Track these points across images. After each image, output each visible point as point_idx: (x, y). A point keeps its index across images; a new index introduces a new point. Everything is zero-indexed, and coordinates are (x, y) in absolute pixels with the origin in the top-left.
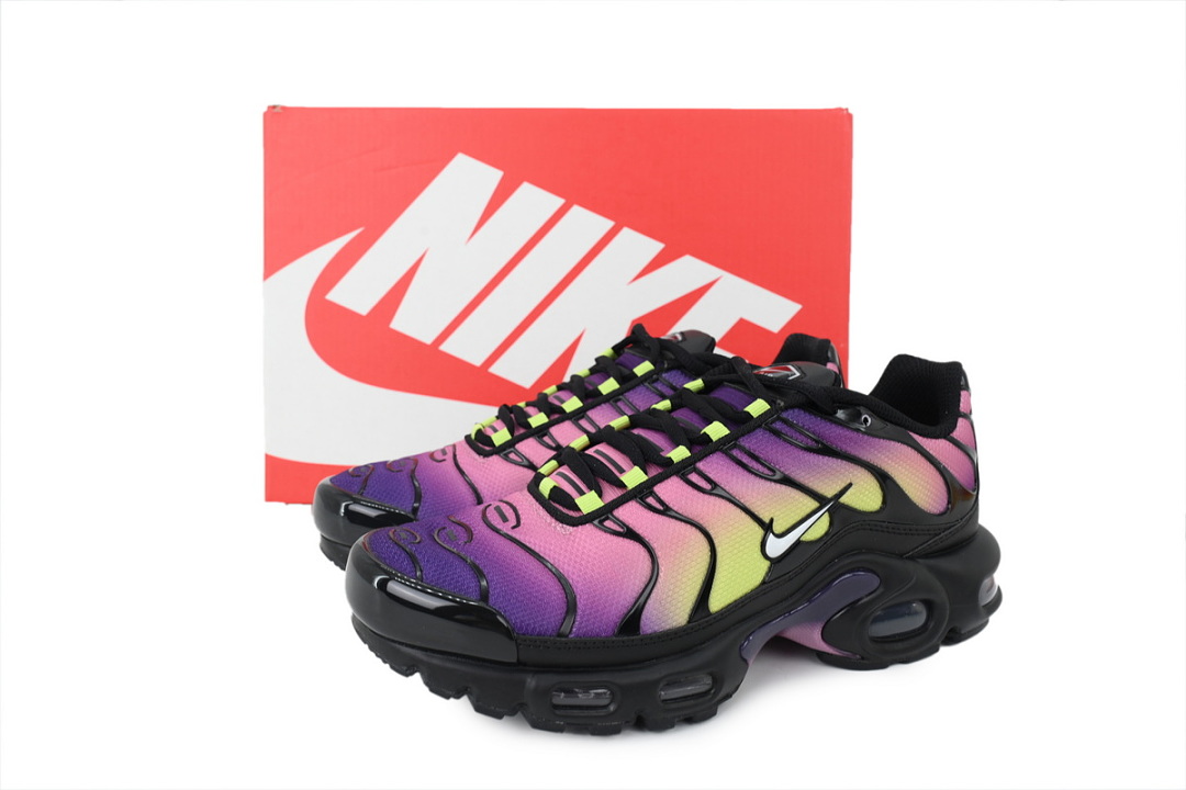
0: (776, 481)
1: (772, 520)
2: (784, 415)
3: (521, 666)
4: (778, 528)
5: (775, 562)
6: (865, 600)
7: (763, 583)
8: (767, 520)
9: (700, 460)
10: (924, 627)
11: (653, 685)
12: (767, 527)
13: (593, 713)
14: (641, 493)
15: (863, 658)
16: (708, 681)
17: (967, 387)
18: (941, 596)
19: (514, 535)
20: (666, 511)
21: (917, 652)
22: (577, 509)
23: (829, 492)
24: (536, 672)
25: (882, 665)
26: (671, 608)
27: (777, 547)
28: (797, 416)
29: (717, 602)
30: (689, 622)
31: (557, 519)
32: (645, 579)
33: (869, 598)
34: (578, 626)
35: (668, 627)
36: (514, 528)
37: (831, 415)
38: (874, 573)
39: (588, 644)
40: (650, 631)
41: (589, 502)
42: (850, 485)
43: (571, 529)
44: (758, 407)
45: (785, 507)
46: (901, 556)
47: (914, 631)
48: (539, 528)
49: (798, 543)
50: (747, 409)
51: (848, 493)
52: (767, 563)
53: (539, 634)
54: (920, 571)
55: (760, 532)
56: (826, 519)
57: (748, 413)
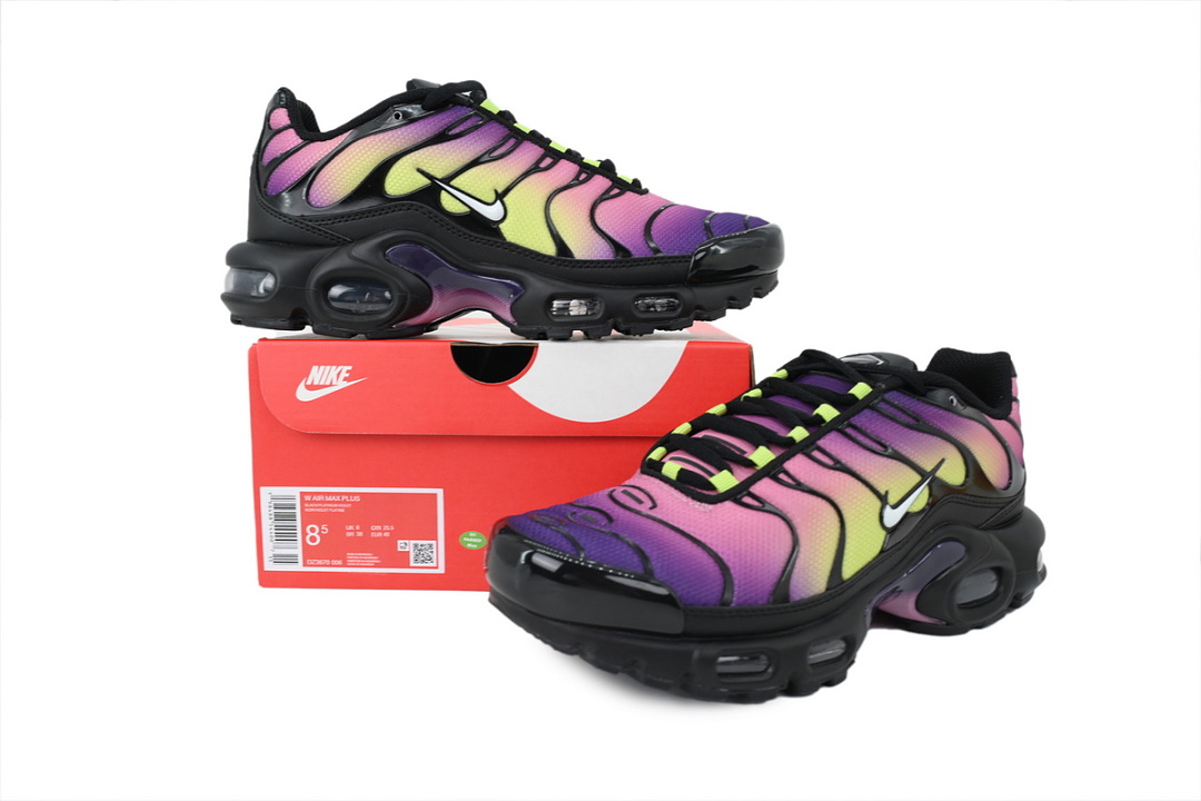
0: (889, 457)
1: (887, 492)
2: (886, 396)
3: (685, 636)
4: (892, 499)
5: (891, 531)
6: (955, 567)
7: (882, 551)
8: (883, 492)
9: (819, 439)
10: (996, 594)
11: (803, 651)
12: (883, 499)
13: (754, 679)
14: (772, 471)
15: (948, 624)
16: (843, 645)
17: (1015, 376)
18: (1009, 565)
19: (654, 515)
20: (798, 486)
21: (990, 617)
22: (713, 488)
23: (928, 468)
24: (700, 642)
25: (962, 630)
26: (812, 578)
27: (893, 517)
28: (895, 397)
29: (849, 570)
30: (827, 589)
31: (694, 498)
32: (788, 549)
33: (959, 565)
34: (736, 597)
35: (812, 594)
36: (651, 508)
37: (924, 395)
38: (960, 542)
39: (746, 612)
40: (797, 598)
41: (724, 481)
42: (943, 461)
43: (711, 507)
44: (861, 390)
45: (897, 479)
46: (977, 527)
47: (988, 597)
48: (677, 507)
49: (907, 515)
50: (851, 391)
51: (942, 468)
52: (883, 533)
53: (705, 604)
54: (993, 539)
55: (878, 504)
56: (926, 492)
57: (853, 395)
